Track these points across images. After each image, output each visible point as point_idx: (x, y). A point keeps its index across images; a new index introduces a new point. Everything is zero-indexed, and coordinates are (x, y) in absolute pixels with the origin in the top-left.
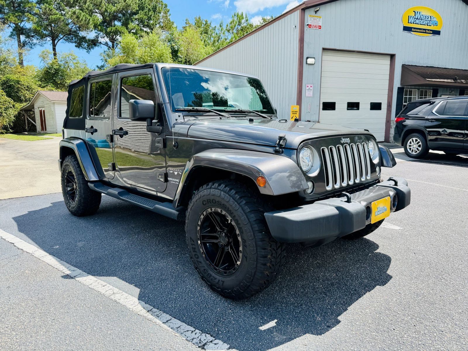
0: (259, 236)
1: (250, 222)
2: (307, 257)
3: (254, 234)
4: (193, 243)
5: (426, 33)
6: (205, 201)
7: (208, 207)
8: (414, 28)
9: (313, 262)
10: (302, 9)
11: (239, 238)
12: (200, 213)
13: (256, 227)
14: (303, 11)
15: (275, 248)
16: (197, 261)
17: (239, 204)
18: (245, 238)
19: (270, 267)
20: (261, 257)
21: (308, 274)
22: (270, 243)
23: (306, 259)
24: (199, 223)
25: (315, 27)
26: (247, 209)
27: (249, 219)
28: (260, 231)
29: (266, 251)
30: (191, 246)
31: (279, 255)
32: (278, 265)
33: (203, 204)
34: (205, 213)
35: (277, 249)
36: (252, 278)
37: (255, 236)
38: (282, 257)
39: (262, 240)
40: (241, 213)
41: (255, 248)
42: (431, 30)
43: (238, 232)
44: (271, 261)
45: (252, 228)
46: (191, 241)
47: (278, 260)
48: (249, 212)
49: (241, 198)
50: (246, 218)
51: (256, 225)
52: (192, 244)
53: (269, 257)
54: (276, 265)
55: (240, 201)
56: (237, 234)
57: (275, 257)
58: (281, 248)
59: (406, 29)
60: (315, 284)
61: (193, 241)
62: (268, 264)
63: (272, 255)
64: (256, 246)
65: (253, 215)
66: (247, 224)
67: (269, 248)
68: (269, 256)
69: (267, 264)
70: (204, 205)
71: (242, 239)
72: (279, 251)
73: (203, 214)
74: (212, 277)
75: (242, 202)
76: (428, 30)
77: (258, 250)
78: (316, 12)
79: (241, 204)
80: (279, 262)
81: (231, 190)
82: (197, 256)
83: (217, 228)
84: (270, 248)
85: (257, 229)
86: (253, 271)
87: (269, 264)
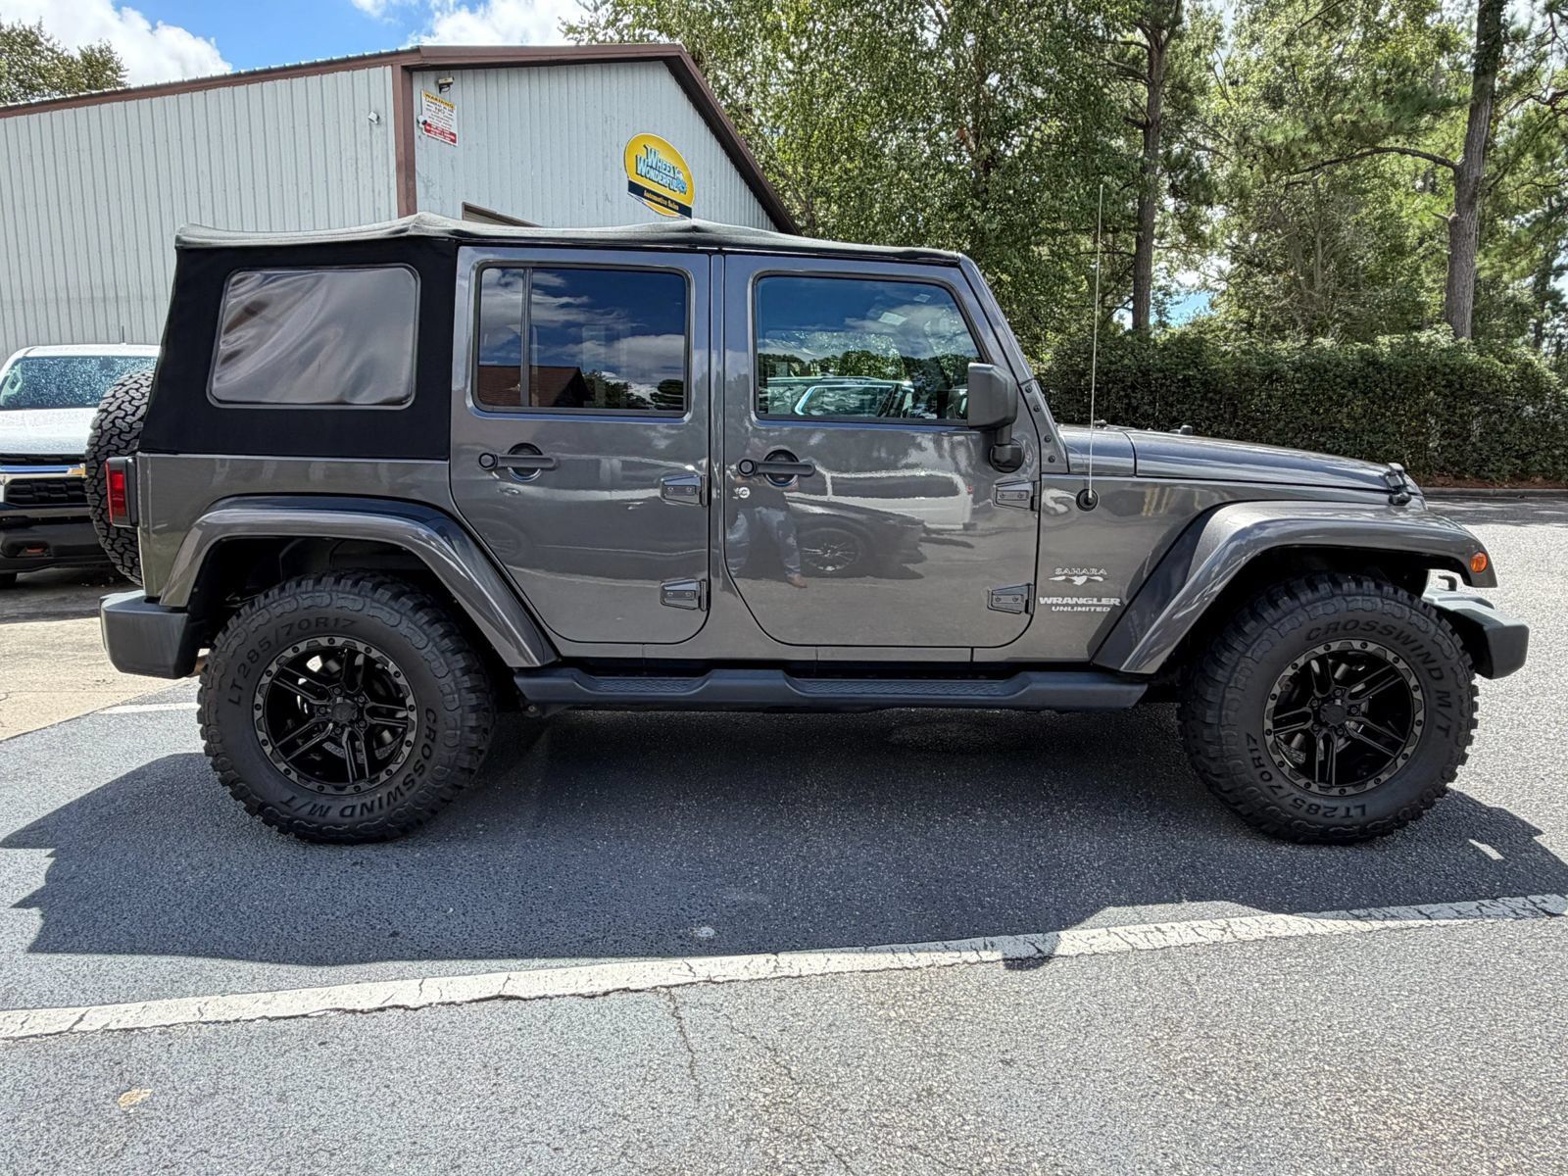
4: (1253, 745)
5: (667, 207)
6: (1316, 629)
8: (649, 191)
10: (405, 68)
11: (1418, 695)
12: (1284, 665)
14: (407, 74)
16: (1269, 787)
18: (1449, 688)
25: (442, 133)
30: (1250, 756)
34: (1301, 661)
42: (677, 203)
43: (1413, 683)
52: (1251, 750)
56: (1412, 686)
59: (635, 189)
61: (1255, 741)
73: (1295, 665)
74: (1323, 811)
76: (672, 201)
78: (441, 87)
82: (1266, 777)
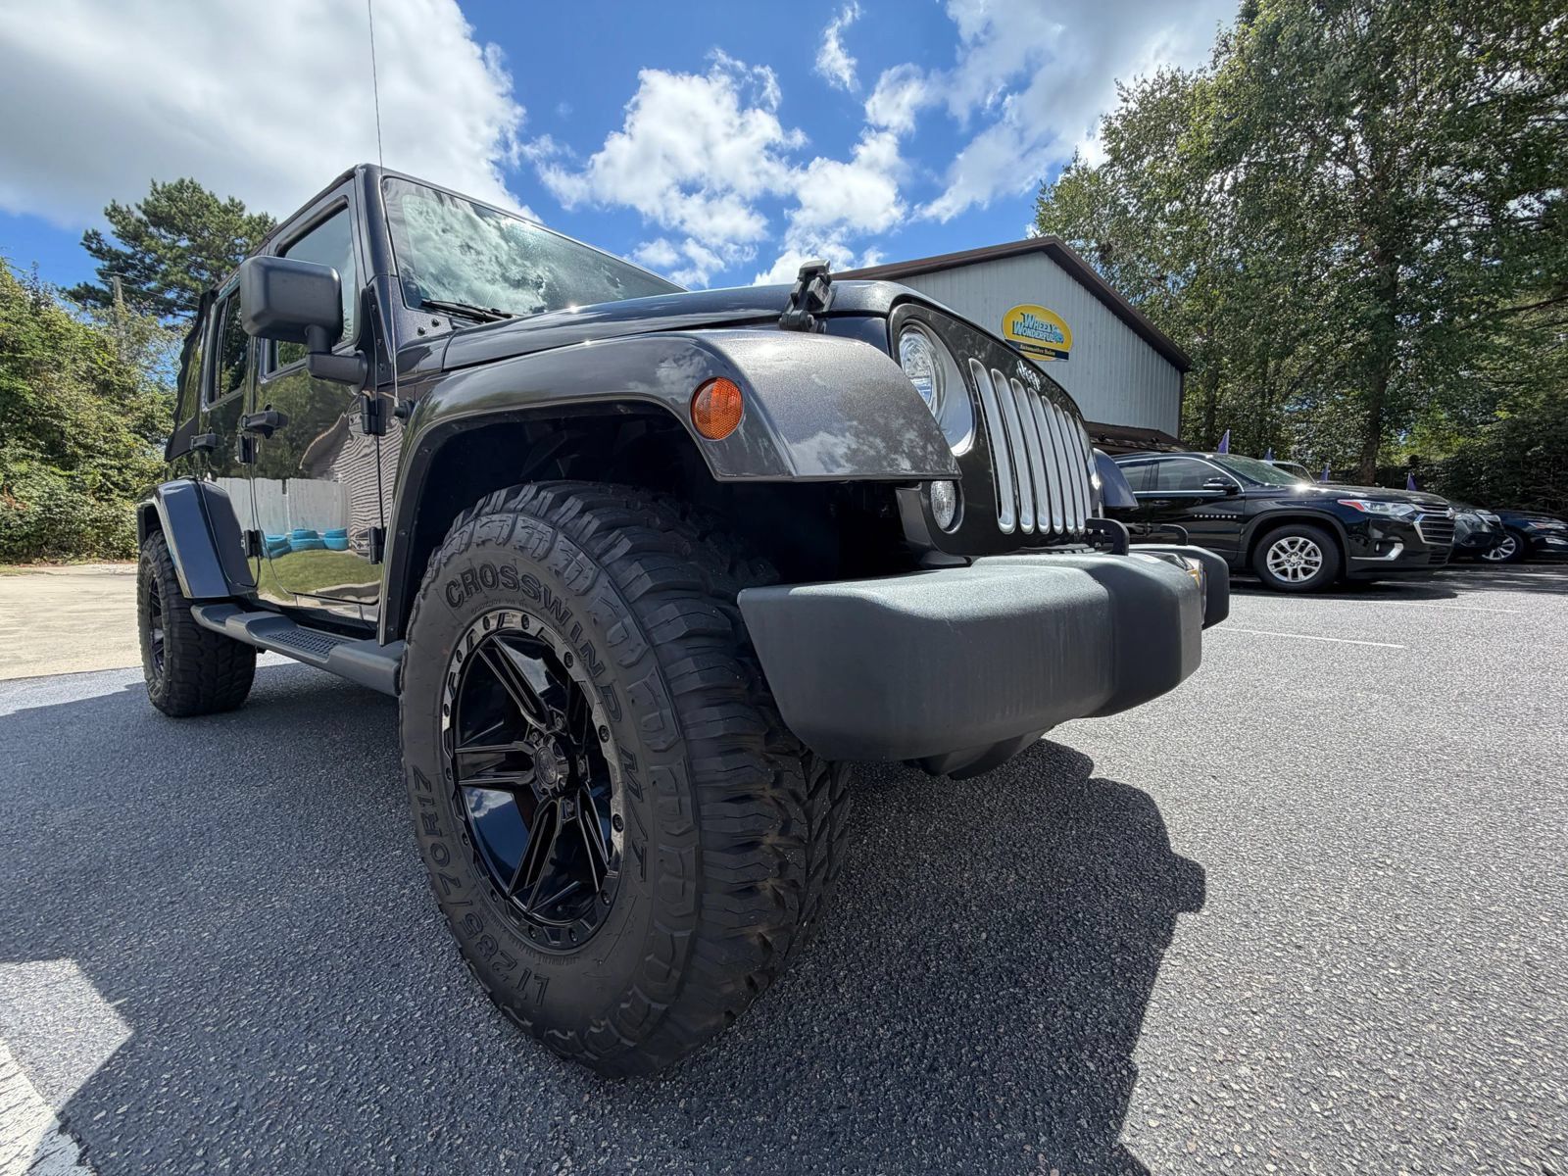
0: (711, 721)
1: (654, 646)
2: (898, 812)
3: (678, 715)
4: (424, 792)
5: (1044, 354)
6: (453, 583)
7: (473, 611)
9: (920, 828)
11: (608, 750)
12: (445, 652)
13: (690, 673)
15: (802, 791)
16: (441, 876)
17: (597, 559)
18: (634, 746)
19: (778, 898)
20: (726, 851)
21: (917, 880)
22: (771, 762)
23: (896, 819)
24: (448, 700)
26: (639, 577)
27: (647, 635)
28: (715, 696)
29: (752, 807)
30: (420, 810)
31: (824, 821)
32: (820, 877)
33: (450, 599)
34: (463, 648)
35: (811, 796)
36: (676, 974)
37: (682, 728)
38: (836, 834)
39: (729, 747)
40: (607, 603)
41: (687, 800)
42: (1053, 351)
43: (599, 719)
44: (783, 867)
45: (667, 683)
46: (418, 787)
47: (820, 851)
48: (647, 593)
49: (607, 528)
50: (634, 630)
51: (689, 665)
52: (421, 800)
53: (768, 840)
54: (809, 879)
55: (604, 544)
56: (597, 726)
57: (800, 840)
58: (829, 783)
60: (956, 926)
61: (428, 785)
62: (768, 885)
63: (784, 831)
64: (694, 786)
65: (670, 610)
66: (638, 661)
67: (769, 792)
68: (771, 838)
69: (760, 885)
70: (453, 605)
71: (622, 752)
72: (823, 802)
73: (459, 654)
74: (497, 958)
75: (613, 546)
76: (1048, 350)
77: (705, 810)
79: (606, 559)
80: (823, 862)
81: (560, 500)
82: (440, 854)
83: (523, 712)
84: (776, 793)
85: (695, 682)
86: (677, 934)
87: (770, 882)
